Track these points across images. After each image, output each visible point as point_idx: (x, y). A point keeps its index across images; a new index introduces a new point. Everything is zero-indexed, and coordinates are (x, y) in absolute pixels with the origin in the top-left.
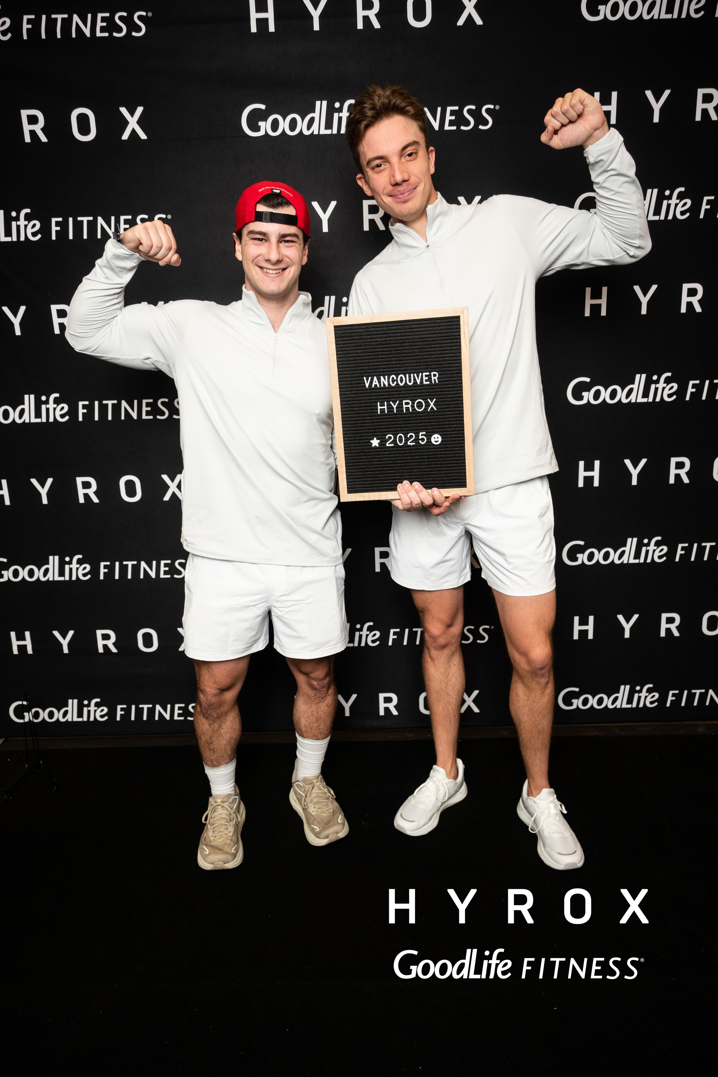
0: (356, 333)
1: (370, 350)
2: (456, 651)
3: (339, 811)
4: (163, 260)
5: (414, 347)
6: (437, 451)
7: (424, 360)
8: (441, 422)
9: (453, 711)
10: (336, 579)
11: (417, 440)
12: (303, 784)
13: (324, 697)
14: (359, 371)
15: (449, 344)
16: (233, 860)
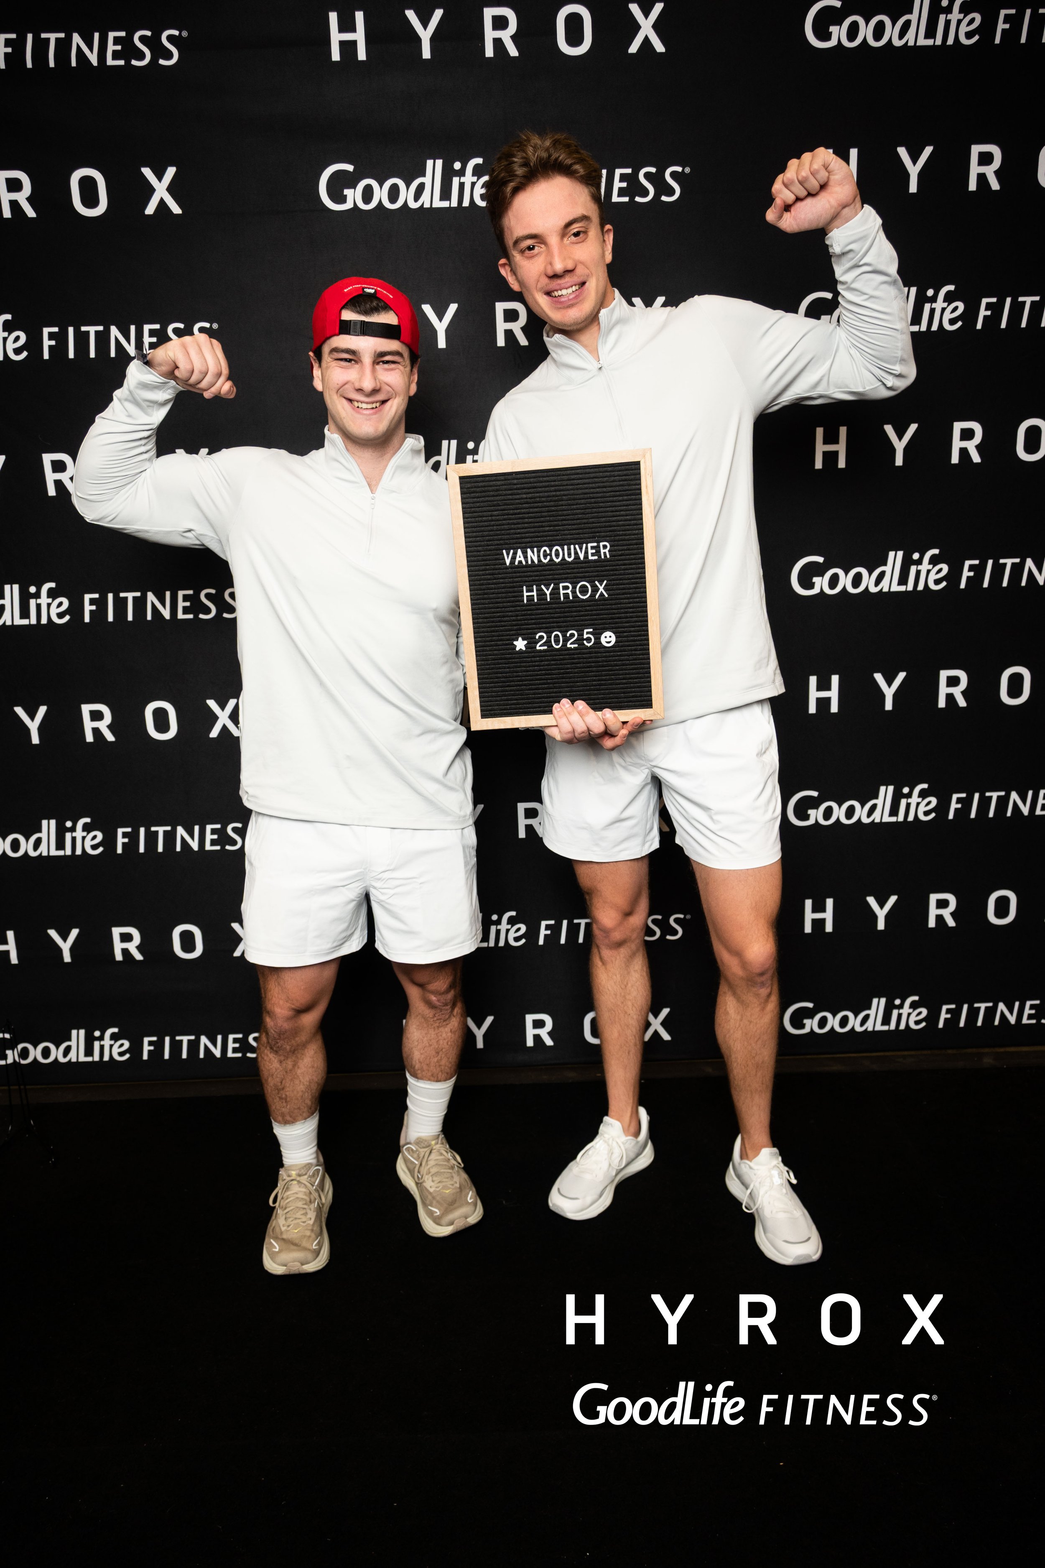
0: (491, 486)
1: (511, 511)
2: (638, 950)
3: (469, 1185)
4: (209, 391)
5: (575, 506)
6: (610, 657)
7: (589, 525)
8: (614, 614)
9: (633, 1037)
10: (464, 848)
11: (580, 640)
12: (416, 1148)
13: (447, 1019)
14: (496, 542)
15: (624, 502)
16: (315, 1259)
